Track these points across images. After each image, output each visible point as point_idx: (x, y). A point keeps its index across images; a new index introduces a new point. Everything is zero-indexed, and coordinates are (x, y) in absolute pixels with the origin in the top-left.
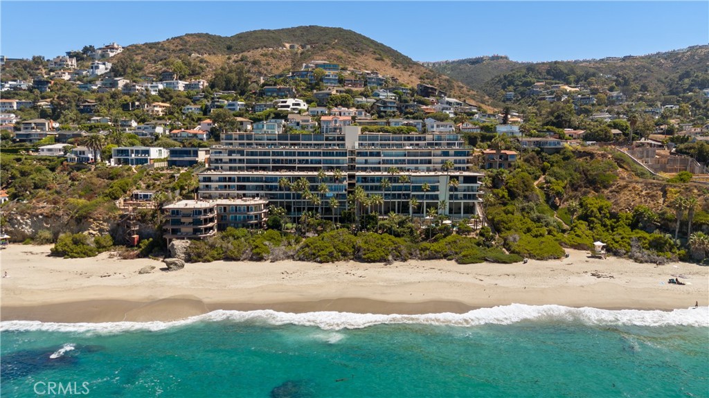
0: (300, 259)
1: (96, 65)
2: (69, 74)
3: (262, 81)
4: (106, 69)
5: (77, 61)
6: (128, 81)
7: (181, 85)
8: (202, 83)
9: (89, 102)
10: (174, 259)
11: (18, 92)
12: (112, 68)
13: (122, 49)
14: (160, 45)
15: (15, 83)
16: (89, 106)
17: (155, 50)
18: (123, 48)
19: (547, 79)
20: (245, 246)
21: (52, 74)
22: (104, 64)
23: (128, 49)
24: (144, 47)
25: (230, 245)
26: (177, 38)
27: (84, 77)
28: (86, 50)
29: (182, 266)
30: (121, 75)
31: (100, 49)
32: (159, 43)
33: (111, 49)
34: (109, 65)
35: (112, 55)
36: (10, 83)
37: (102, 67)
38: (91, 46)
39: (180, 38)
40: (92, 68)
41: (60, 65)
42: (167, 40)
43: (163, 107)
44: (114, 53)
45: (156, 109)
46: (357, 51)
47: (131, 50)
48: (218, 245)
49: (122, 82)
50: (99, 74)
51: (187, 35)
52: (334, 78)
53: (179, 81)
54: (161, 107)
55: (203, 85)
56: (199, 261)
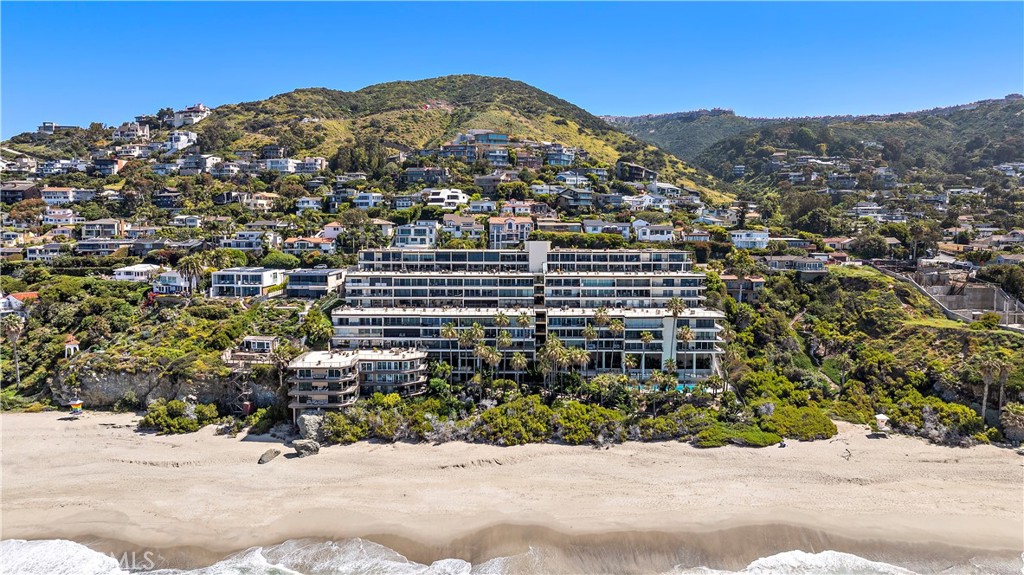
0: (476, 441)
1: (176, 135)
2: (141, 148)
3: (403, 159)
4: (189, 141)
5: (150, 129)
6: (219, 160)
7: (291, 165)
8: (320, 162)
9: (169, 192)
10: (305, 441)
11: (73, 175)
12: (197, 139)
13: (209, 112)
14: (261, 106)
15: (69, 162)
16: (169, 197)
17: (253, 113)
18: (211, 110)
19: (790, 148)
20: (399, 419)
21: (118, 148)
22: (187, 135)
23: (218, 113)
24: (238, 108)
25: (379, 419)
26: (283, 95)
27: (160, 153)
28: (162, 114)
29: (316, 450)
30: (209, 151)
31: (181, 112)
32: (259, 103)
33: (195, 112)
34: (194, 136)
35: (196, 120)
36: (62, 161)
37: (183, 138)
38: (168, 109)
39: (288, 95)
40: (171, 140)
41: (128, 135)
42: (271, 98)
43: (270, 198)
44: (199, 118)
45: (260, 202)
46: (529, 112)
47: (220, 113)
48: (363, 419)
49: (211, 161)
50: (180, 148)
51: (297, 91)
52: (502, 154)
53: (289, 160)
54: (266, 198)
55: (321, 165)
56: (338, 443)
